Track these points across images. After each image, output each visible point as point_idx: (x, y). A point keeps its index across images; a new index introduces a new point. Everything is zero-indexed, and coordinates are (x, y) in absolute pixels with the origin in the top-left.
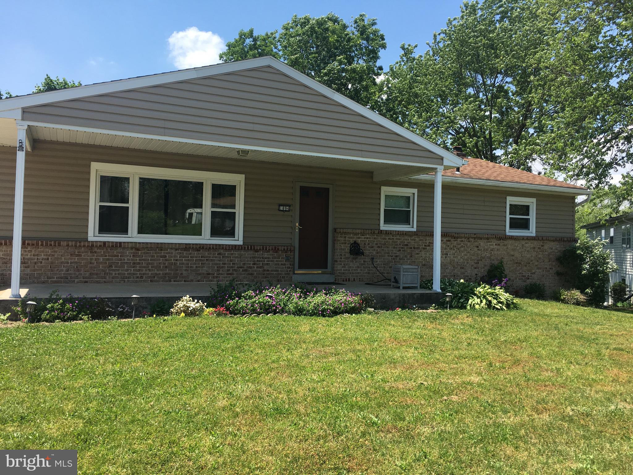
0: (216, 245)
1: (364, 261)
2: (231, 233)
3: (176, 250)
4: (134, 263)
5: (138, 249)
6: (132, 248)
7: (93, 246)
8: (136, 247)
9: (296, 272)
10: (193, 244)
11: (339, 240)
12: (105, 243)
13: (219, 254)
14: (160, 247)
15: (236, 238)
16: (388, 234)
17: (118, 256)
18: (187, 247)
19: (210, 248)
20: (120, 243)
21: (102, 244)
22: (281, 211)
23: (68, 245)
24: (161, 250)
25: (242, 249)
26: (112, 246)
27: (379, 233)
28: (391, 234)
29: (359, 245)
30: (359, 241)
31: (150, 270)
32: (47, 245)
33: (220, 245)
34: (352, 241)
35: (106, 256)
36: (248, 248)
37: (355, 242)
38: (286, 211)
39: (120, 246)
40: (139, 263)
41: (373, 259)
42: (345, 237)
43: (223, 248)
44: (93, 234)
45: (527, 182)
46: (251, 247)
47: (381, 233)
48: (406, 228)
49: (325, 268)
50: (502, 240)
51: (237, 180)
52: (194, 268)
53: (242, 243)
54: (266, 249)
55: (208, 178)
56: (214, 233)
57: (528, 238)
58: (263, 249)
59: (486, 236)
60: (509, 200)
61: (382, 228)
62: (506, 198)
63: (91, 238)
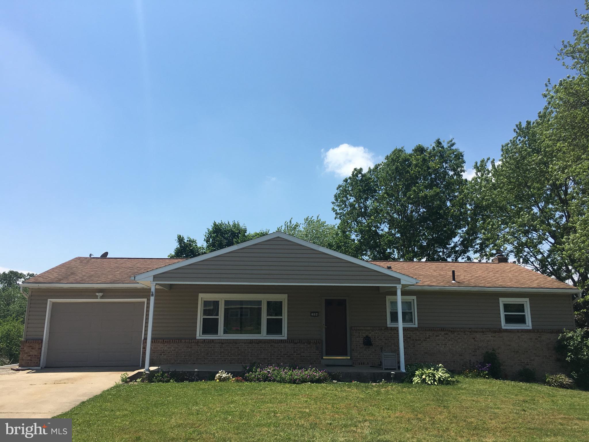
0: (269, 340)
1: (375, 350)
2: (279, 331)
3: (245, 343)
4: (221, 352)
5: (222, 344)
6: (219, 343)
7: (198, 342)
8: (222, 342)
9: (324, 358)
10: (255, 340)
11: (354, 335)
12: (204, 340)
13: (272, 346)
14: (235, 342)
15: (283, 335)
16: (393, 329)
17: (211, 348)
18: (251, 342)
19: (265, 342)
20: (213, 340)
21: (203, 341)
22: (312, 316)
23: (185, 342)
24: (236, 344)
25: (285, 342)
26: (209, 342)
27: (385, 329)
28: (395, 329)
29: (370, 338)
30: (370, 335)
31: (229, 356)
32: (174, 342)
33: (272, 340)
34: (364, 335)
35: (205, 348)
36: (290, 341)
37: (367, 336)
38: (316, 316)
39: (213, 342)
40: (223, 352)
41: (381, 348)
42: (359, 333)
43: (273, 342)
44: (199, 335)
45: (515, 286)
46: (292, 340)
47: (387, 329)
48: (409, 325)
49: (346, 355)
50: (498, 333)
51: (283, 298)
52: (256, 355)
53: (286, 338)
54: (302, 342)
55: (265, 298)
56: (269, 332)
57: (523, 331)
58: (300, 342)
59: (481, 330)
60: (502, 301)
61: (388, 326)
62: (499, 299)
63: (198, 337)
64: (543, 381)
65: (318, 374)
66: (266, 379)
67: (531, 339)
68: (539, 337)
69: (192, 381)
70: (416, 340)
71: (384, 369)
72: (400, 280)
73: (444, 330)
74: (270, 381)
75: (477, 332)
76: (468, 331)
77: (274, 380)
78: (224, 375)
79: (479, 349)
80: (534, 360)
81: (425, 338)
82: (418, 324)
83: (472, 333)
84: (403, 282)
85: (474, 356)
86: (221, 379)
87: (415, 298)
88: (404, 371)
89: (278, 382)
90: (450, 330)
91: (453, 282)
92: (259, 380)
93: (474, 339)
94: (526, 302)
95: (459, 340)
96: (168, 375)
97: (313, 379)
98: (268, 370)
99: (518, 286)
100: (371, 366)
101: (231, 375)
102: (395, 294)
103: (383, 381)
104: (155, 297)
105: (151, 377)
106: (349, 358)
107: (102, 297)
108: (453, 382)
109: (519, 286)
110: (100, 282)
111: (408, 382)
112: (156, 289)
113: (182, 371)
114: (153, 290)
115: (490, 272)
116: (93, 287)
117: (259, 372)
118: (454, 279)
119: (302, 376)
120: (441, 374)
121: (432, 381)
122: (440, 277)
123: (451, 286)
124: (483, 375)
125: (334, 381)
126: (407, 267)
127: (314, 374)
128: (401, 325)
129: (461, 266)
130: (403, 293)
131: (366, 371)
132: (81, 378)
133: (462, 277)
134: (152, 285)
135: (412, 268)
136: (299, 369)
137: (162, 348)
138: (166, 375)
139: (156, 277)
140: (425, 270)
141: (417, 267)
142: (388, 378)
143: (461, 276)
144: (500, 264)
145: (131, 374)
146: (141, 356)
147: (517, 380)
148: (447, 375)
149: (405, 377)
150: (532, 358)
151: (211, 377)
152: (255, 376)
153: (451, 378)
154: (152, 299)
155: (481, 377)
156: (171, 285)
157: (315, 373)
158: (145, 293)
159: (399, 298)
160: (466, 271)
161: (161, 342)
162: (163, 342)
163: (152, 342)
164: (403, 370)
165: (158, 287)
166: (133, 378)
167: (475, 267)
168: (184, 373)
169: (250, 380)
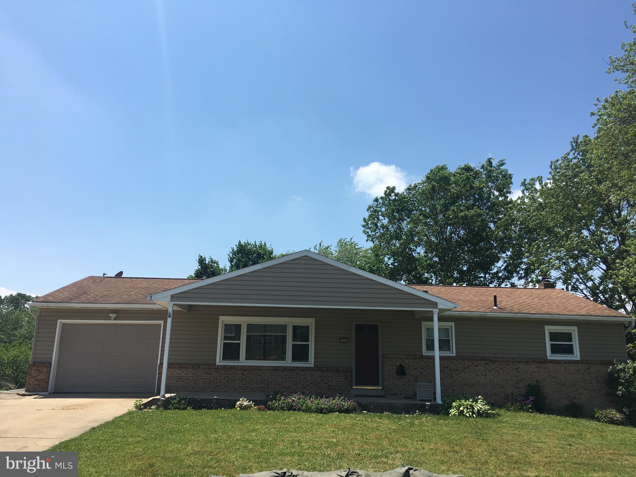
0: (294, 367)
1: (409, 380)
2: (306, 359)
3: (268, 371)
4: (242, 380)
5: (244, 370)
6: (241, 370)
7: (218, 368)
9: (354, 387)
10: (279, 367)
11: (387, 364)
12: (225, 366)
13: (297, 374)
14: (258, 368)
15: (310, 362)
16: (429, 358)
17: (232, 375)
18: (275, 369)
19: (290, 369)
20: (234, 366)
21: (223, 367)
22: (341, 342)
23: (204, 368)
24: (259, 371)
25: (312, 370)
26: (229, 368)
27: (420, 358)
28: (431, 358)
29: (404, 367)
30: (404, 364)
31: (251, 384)
32: (193, 368)
33: (297, 367)
34: (398, 364)
35: (225, 375)
36: (317, 369)
37: (400, 365)
38: (345, 342)
39: (234, 368)
40: (245, 380)
41: (416, 378)
42: (392, 361)
43: (299, 370)
44: (219, 361)
45: (562, 313)
46: (319, 369)
47: (422, 358)
48: (446, 354)
49: (377, 385)
50: (543, 363)
51: (310, 322)
52: (280, 383)
53: (313, 366)
54: (330, 370)
55: (290, 322)
56: (294, 359)
57: (570, 362)
58: (328, 370)
59: (525, 360)
60: (548, 329)
61: (424, 354)
62: (544, 327)
63: (218, 363)
64: (592, 417)
65: (347, 404)
66: (291, 408)
67: (579, 371)
68: (588, 369)
69: (211, 408)
70: (454, 370)
71: (418, 400)
72: (436, 304)
73: (484, 359)
74: (295, 410)
75: (520, 362)
76: (511, 362)
77: (299, 410)
78: (245, 403)
79: (522, 381)
80: (581, 394)
81: (464, 368)
82: (456, 352)
83: (515, 363)
84: (440, 306)
85: (516, 388)
86: (242, 408)
87: (453, 324)
88: (441, 403)
89: (303, 411)
90: (491, 360)
91: (495, 308)
92: (282, 409)
93: (517, 369)
94: (574, 330)
95: (501, 371)
96: (185, 402)
97: (341, 409)
98: (293, 399)
99: (565, 314)
100: (404, 398)
101: (253, 403)
102: (431, 319)
103: (417, 413)
104: (173, 318)
105: (166, 405)
106: (381, 388)
107: (116, 319)
108: (494, 414)
109: (567, 313)
110: (113, 302)
111: (444, 414)
112: (173, 311)
113: (200, 399)
114: (170, 310)
115: (535, 298)
116: (107, 308)
117: (283, 401)
118: (496, 305)
119: (329, 406)
120: (480, 405)
121: (471, 414)
122: (480, 302)
123: (492, 312)
124: (526, 408)
125: (364, 412)
126: (445, 292)
127: (342, 404)
128: (437, 353)
129: (504, 292)
130: (440, 319)
131: (399, 402)
132: (92, 404)
133: (504, 303)
134: (169, 305)
135: (450, 292)
136: (326, 398)
137: (179, 374)
138: (183, 402)
139: (173, 297)
140: (464, 295)
141: (455, 291)
142: (423, 410)
143: (503, 301)
144: (547, 290)
145: (145, 401)
146: (157, 382)
147: (563, 415)
148: (487, 407)
149: (441, 408)
150: (580, 392)
151: (231, 405)
152: (279, 404)
153: (492, 411)
154: (169, 320)
155: (524, 410)
156: (190, 305)
157: (343, 402)
158: (161, 314)
159: (436, 324)
160: (508, 296)
161: (178, 368)
162: (181, 367)
163: (168, 368)
164: (439, 401)
165: (176, 308)
166: (146, 405)
167: (519, 293)
168: (203, 401)
169: (273, 409)
